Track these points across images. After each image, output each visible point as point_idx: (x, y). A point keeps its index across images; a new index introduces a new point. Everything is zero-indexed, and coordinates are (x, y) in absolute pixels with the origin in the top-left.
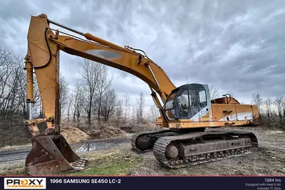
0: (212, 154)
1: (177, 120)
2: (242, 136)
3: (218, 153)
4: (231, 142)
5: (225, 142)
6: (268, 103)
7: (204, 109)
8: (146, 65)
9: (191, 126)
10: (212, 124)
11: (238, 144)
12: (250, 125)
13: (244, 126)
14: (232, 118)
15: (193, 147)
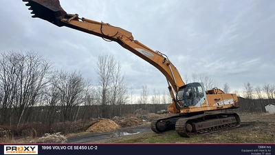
0: (212, 128)
1: (186, 107)
2: (229, 115)
3: (216, 127)
4: (222, 119)
5: (219, 120)
6: (258, 90)
7: (203, 99)
8: (168, 65)
9: (196, 110)
10: (209, 109)
11: (227, 121)
12: (233, 107)
13: (229, 108)
14: (221, 104)
15: (200, 123)
